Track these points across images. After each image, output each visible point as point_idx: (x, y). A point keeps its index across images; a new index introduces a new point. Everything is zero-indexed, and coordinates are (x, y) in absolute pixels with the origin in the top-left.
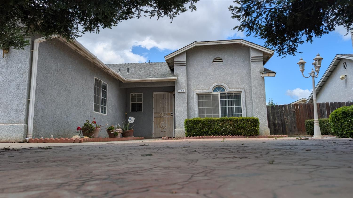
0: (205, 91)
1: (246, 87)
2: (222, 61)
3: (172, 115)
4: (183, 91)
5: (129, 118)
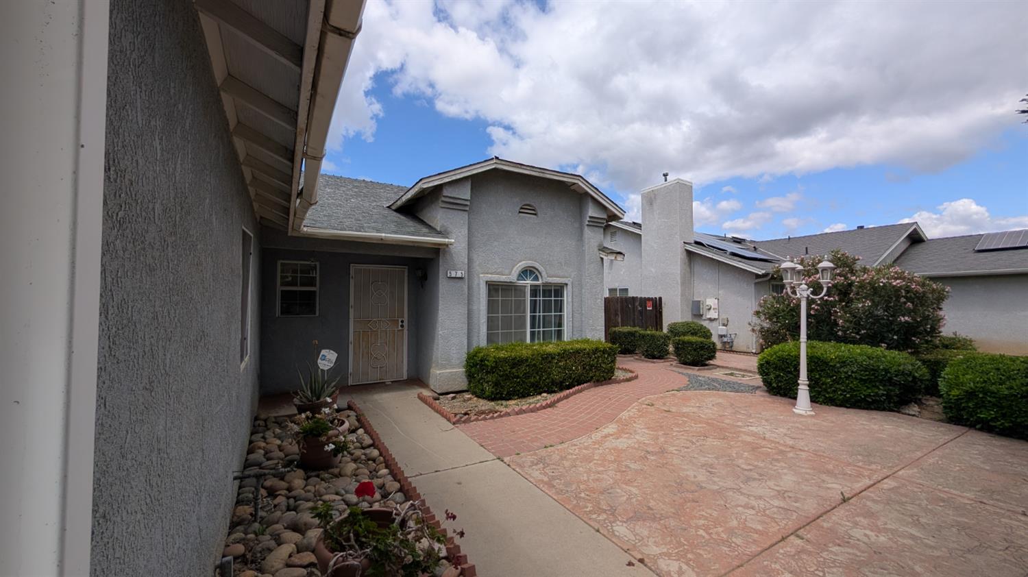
0: (503, 278)
1: (573, 275)
2: (535, 214)
3: (402, 326)
4: (459, 275)
5: (322, 354)
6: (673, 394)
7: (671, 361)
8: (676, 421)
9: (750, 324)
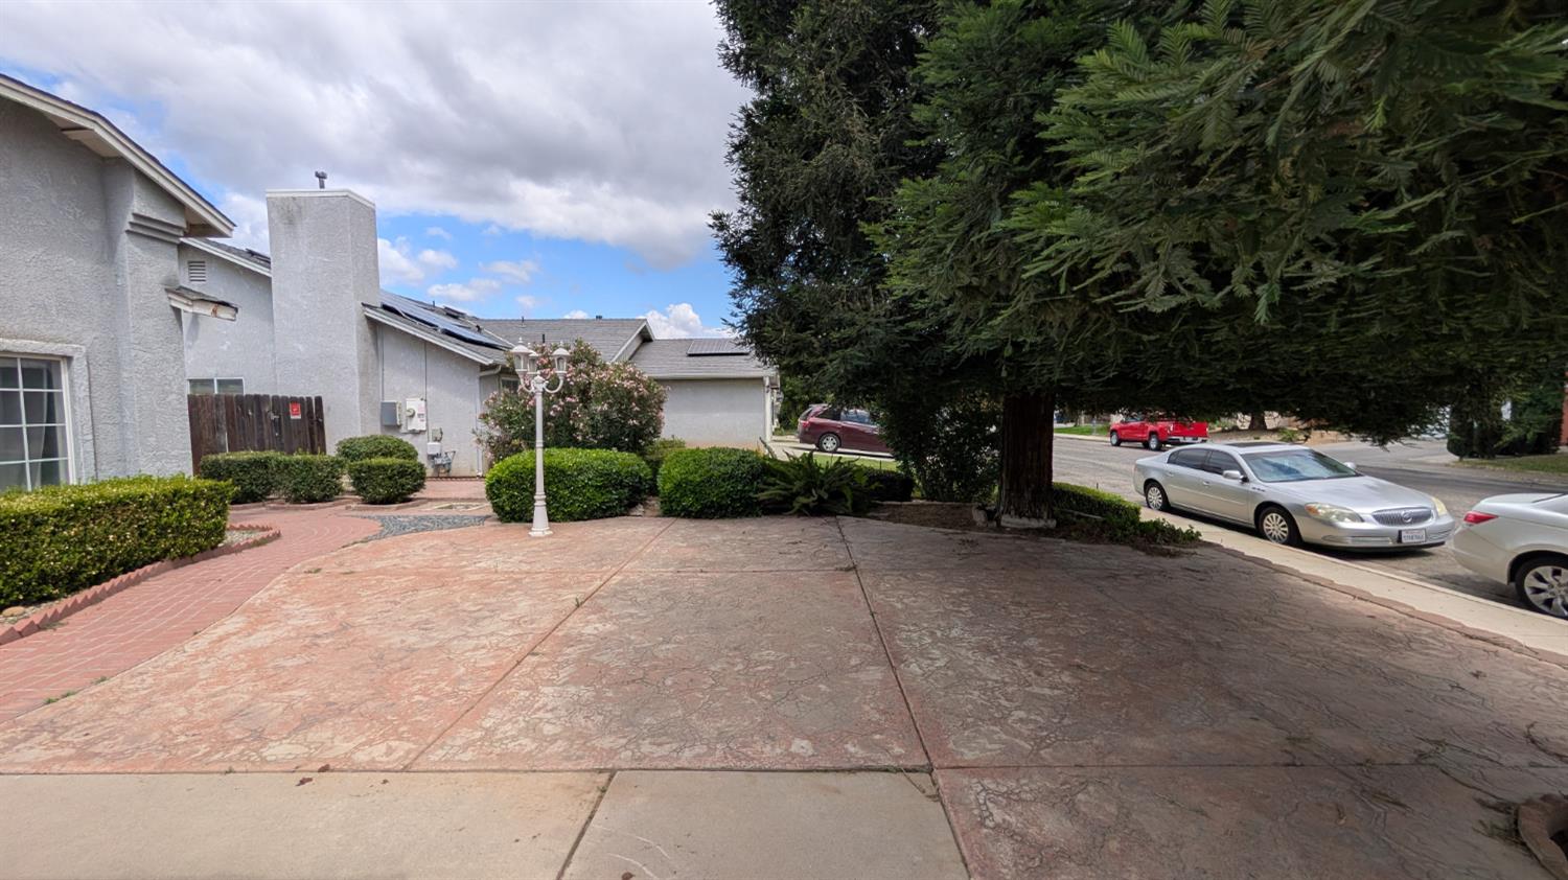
1: (88, 338)
6: (355, 550)
7: (347, 503)
8: (364, 584)
9: (474, 432)
